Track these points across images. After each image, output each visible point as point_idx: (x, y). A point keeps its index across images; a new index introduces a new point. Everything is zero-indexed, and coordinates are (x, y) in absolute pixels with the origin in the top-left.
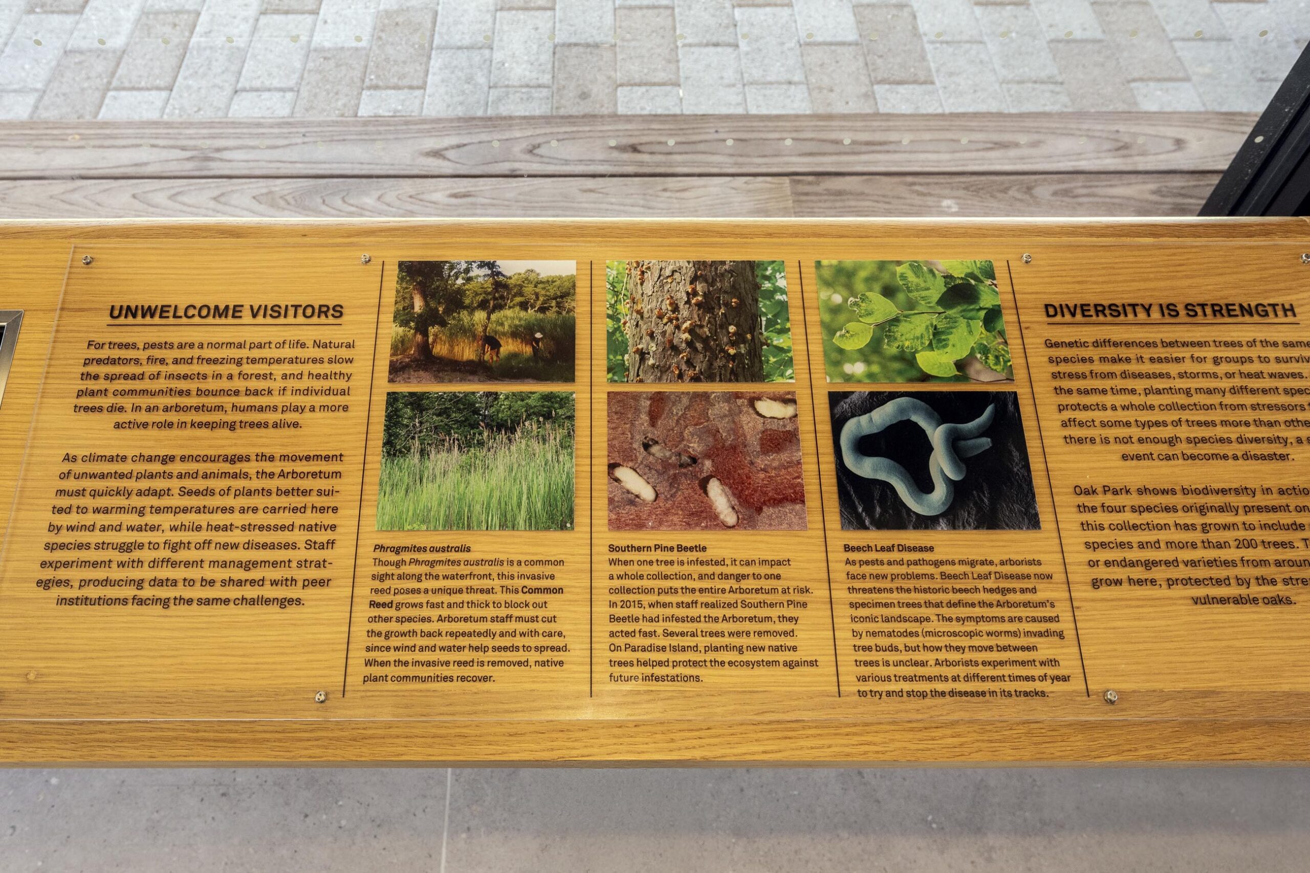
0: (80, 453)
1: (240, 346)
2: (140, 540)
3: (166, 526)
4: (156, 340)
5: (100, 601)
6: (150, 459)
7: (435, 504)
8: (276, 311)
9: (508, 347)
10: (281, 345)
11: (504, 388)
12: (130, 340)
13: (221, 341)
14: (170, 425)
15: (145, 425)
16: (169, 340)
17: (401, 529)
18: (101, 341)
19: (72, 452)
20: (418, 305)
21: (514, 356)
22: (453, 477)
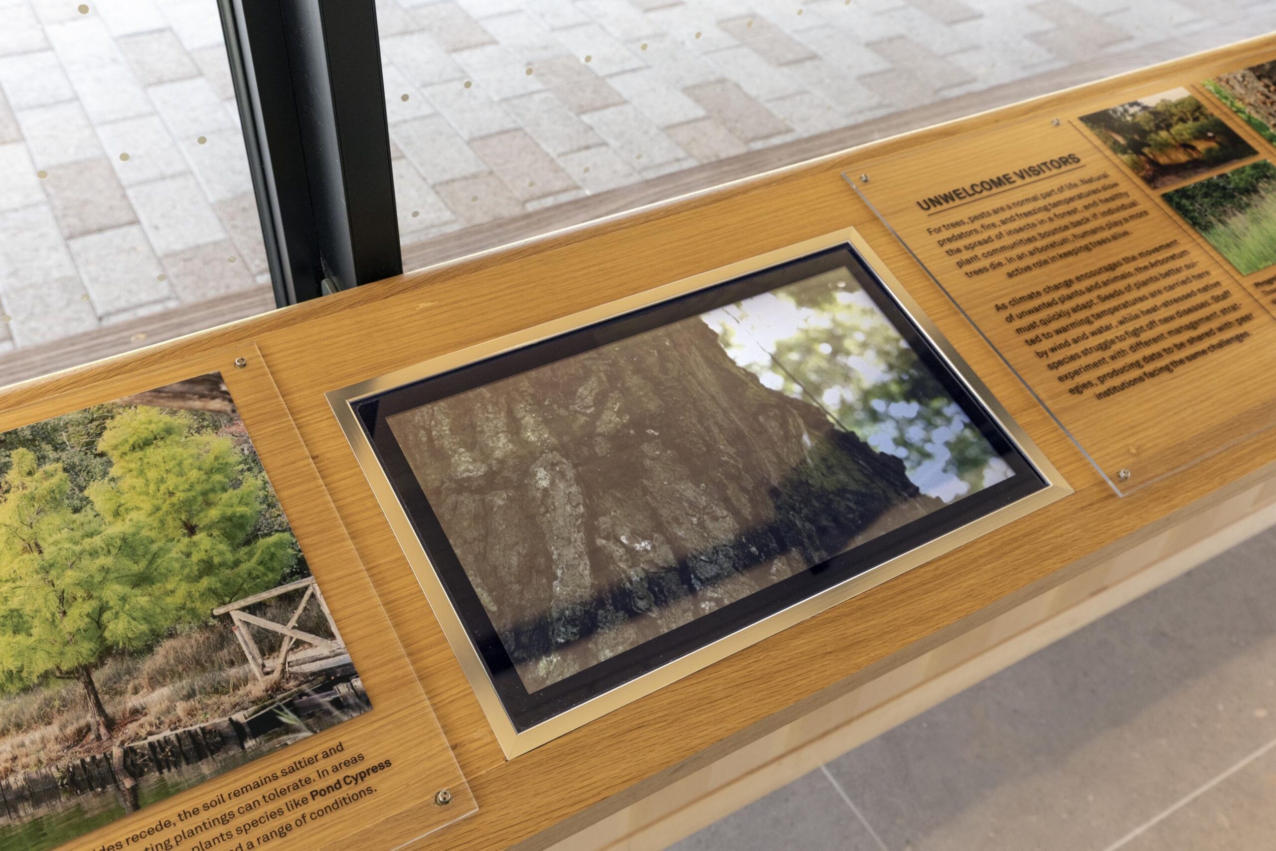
0: (1006, 301)
1: (1035, 199)
2: (1109, 338)
3: (1114, 323)
4: (977, 213)
5: (1123, 387)
6: (1057, 287)
7: (1262, 248)
8: (1035, 171)
9: (1202, 146)
10: (1061, 189)
11: (1228, 169)
12: (958, 219)
13: (1020, 199)
14: (1046, 262)
15: (1028, 269)
16: (985, 210)
17: (1258, 270)
18: (937, 226)
19: (999, 303)
20: (1121, 140)
21: (1210, 150)
22: (1254, 229)
